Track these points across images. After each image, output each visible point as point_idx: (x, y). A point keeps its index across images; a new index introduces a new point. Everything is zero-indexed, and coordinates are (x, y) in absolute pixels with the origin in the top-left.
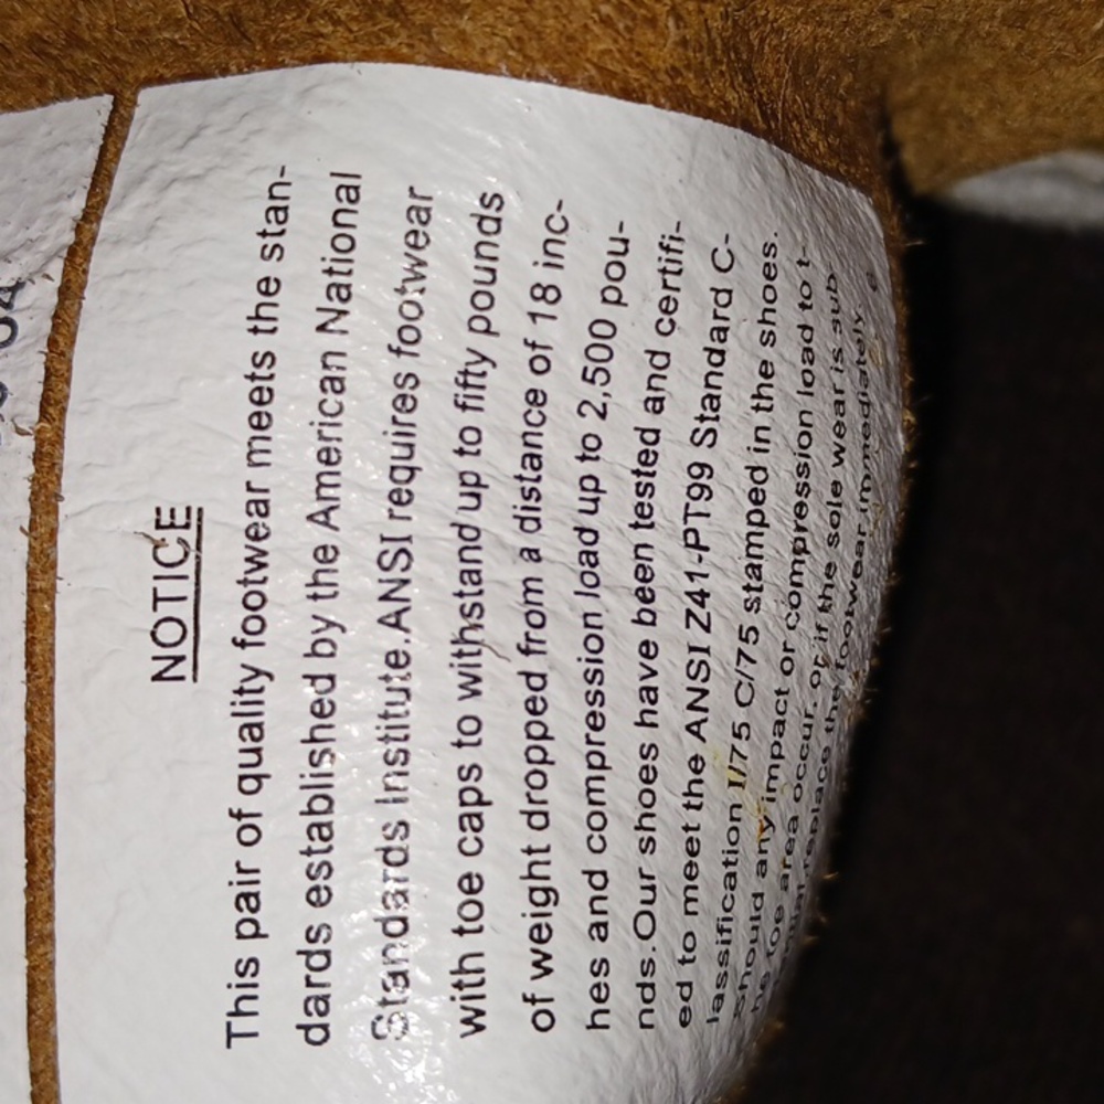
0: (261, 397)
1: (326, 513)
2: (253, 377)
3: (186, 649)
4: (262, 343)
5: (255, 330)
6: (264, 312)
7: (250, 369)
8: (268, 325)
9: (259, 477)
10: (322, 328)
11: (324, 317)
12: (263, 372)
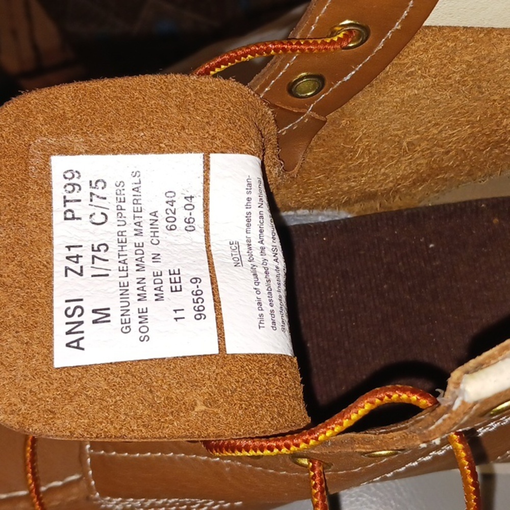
0: (249, 221)
1: (262, 241)
2: (247, 217)
3: (240, 261)
4: (248, 210)
5: (247, 208)
6: (248, 204)
7: (246, 215)
8: (249, 207)
9: (249, 235)
10: (259, 207)
11: (260, 205)
12: (249, 216)
